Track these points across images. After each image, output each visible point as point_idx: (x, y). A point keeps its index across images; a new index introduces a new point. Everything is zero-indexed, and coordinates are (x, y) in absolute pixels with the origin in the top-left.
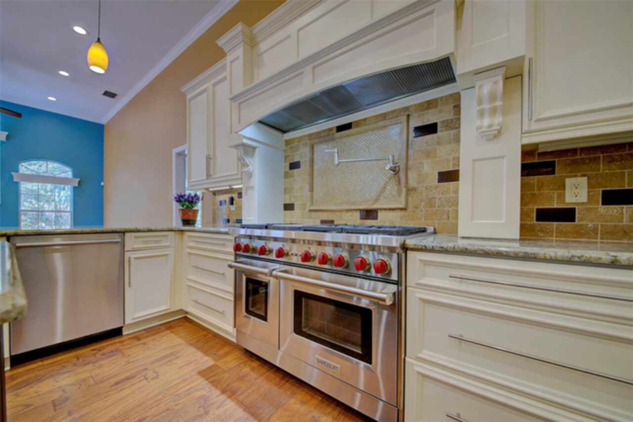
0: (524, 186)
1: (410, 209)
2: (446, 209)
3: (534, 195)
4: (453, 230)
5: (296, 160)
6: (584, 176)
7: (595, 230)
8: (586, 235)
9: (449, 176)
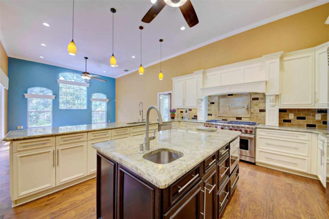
0: (280, 114)
1: (252, 117)
2: (262, 118)
3: (282, 117)
4: (265, 124)
5: (213, 101)
6: (293, 113)
7: (295, 124)
8: (293, 125)
9: (262, 111)
